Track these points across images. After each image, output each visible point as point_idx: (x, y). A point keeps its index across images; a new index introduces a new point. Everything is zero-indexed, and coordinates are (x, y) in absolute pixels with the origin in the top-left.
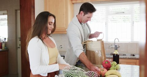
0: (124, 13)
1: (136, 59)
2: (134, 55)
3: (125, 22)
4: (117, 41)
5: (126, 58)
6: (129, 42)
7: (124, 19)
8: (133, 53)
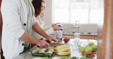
0: (83, 1)
1: (91, 36)
2: (90, 33)
3: (83, 9)
4: (77, 22)
5: (84, 35)
6: (87, 24)
7: (82, 7)
8: (89, 32)
